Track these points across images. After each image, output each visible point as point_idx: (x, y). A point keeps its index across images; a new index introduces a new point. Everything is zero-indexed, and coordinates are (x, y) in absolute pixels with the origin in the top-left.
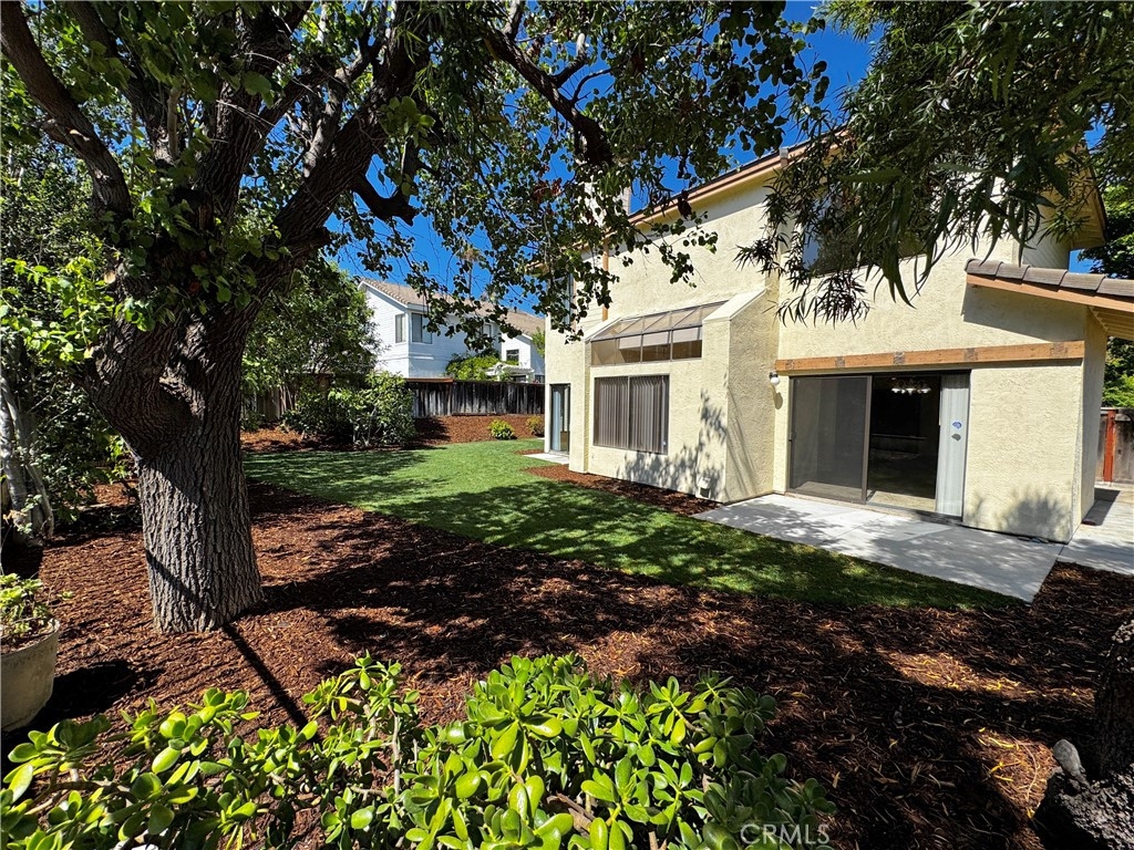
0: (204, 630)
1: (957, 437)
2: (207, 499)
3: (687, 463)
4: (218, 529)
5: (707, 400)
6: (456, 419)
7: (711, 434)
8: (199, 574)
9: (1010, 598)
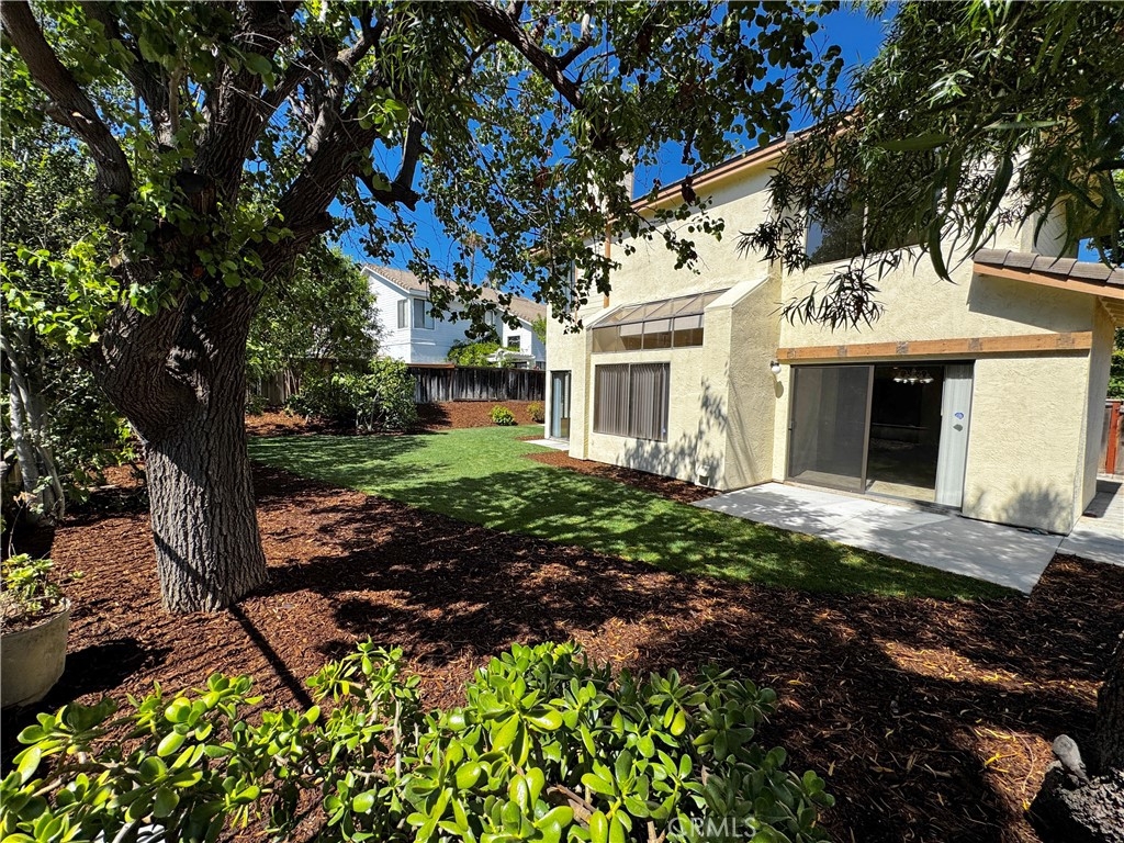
0: (210, 611)
1: (959, 428)
2: (213, 483)
3: (687, 451)
4: (224, 513)
5: (707, 388)
6: (457, 405)
7: (712, 422)
8: (206, 555)
9: (1009, 589)
